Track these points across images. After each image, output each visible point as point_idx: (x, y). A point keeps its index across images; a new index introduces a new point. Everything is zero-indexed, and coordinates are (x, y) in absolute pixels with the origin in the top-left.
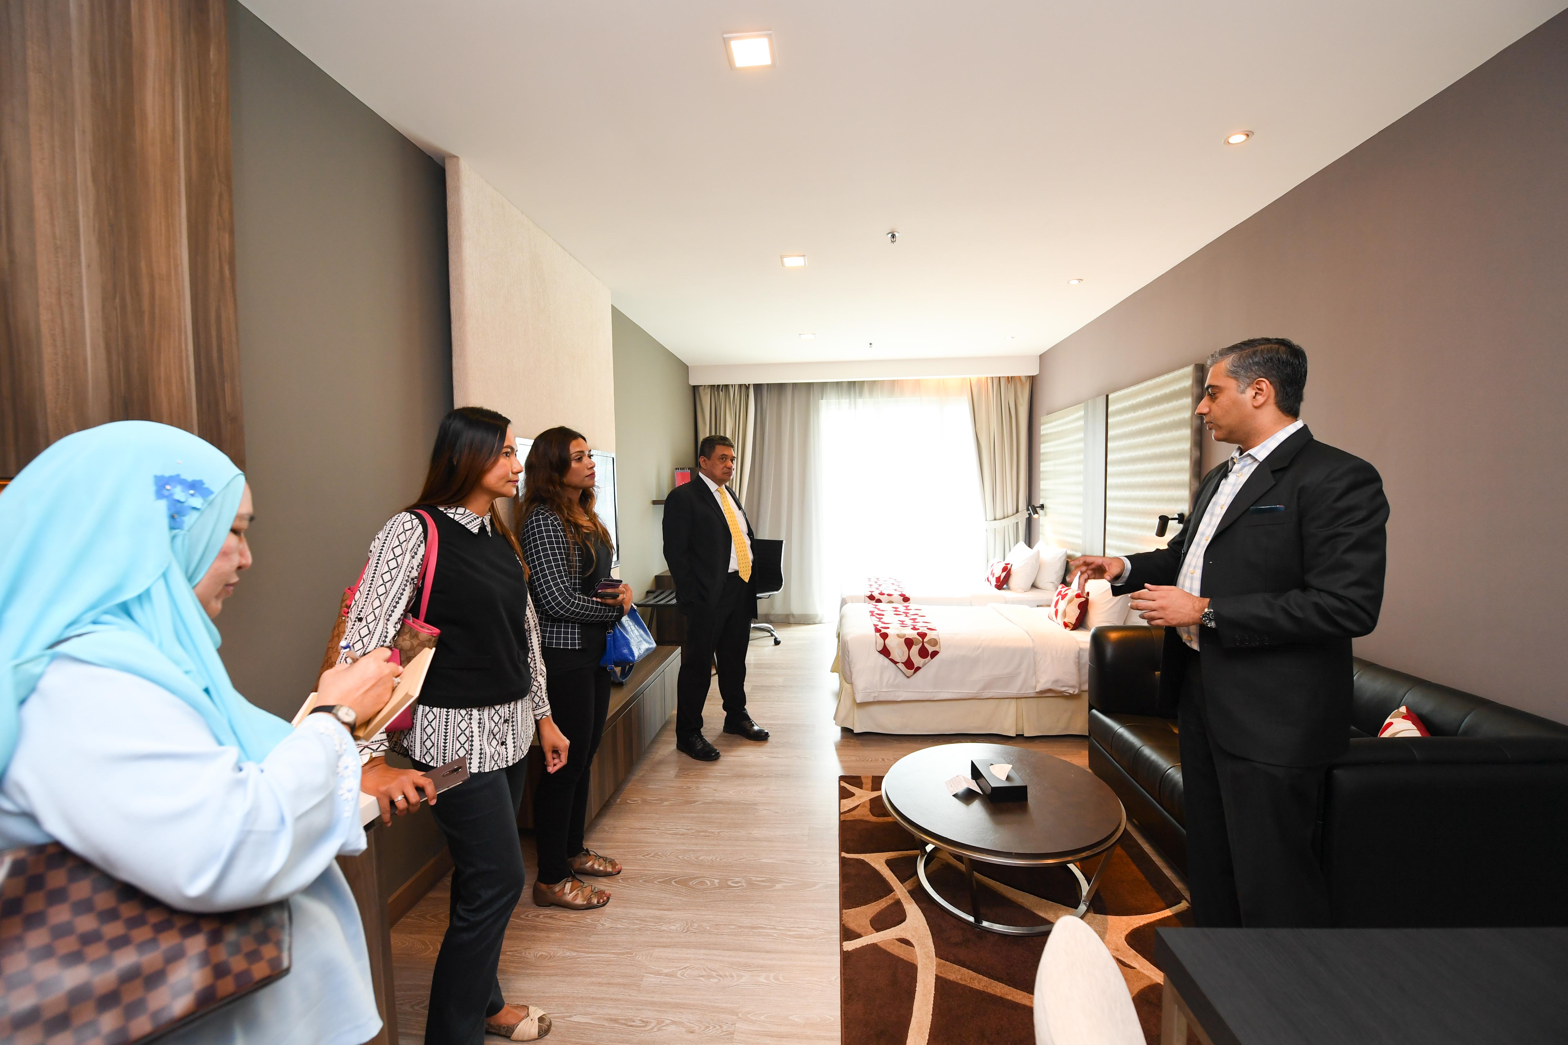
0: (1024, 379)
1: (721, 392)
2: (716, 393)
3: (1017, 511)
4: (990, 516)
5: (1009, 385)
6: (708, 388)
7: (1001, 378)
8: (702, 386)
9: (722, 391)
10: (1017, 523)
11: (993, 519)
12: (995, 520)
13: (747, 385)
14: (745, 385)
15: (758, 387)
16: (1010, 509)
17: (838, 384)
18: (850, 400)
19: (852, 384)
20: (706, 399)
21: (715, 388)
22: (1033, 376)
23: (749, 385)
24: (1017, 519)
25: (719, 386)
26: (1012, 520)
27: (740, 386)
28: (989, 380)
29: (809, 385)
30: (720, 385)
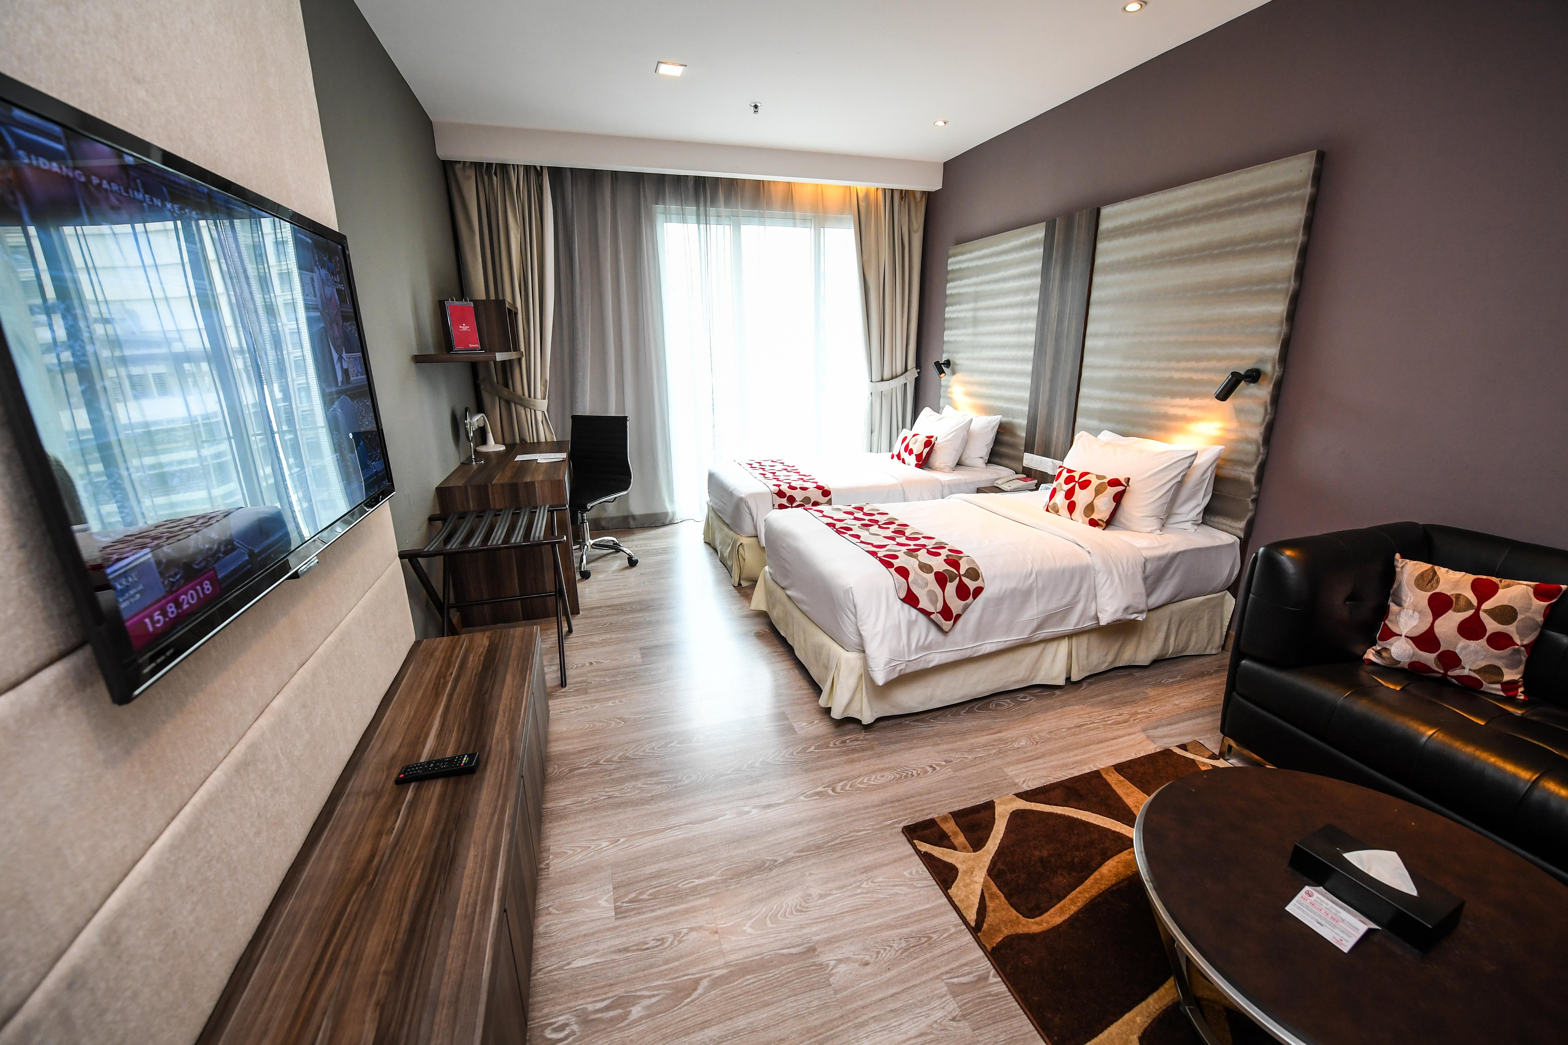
0: (918, 196)
1: (495, 178)
2: (486, 178)
3: (906, 370)
4: (876, 376)
5: (902, 203)
6: (470, 167)
7: (895, 192)
8: (459, 162)
9: (496, 174)
10: (905, 384)
11: (880, 379)
12: (882, 380)
13: (539, 169)
14: (535, 167)
15: (556, 173)
16: (899, 369)
17: (679, 181)
18: (698, 209)
19: (700, 183)
20: (469, 188)
21: (483, 169)
22: (929, 192)
23: (541, 167)
24: (906, 379)
25: (489, 165)
26: (901, 381)
27: (527, 168)
28: (880, 194)
29: (638, 178)
30: (492, 164)
